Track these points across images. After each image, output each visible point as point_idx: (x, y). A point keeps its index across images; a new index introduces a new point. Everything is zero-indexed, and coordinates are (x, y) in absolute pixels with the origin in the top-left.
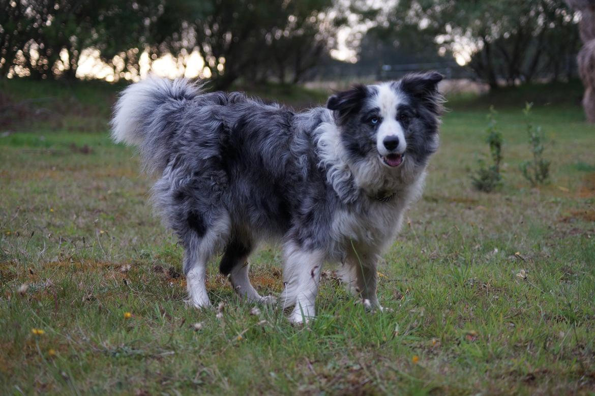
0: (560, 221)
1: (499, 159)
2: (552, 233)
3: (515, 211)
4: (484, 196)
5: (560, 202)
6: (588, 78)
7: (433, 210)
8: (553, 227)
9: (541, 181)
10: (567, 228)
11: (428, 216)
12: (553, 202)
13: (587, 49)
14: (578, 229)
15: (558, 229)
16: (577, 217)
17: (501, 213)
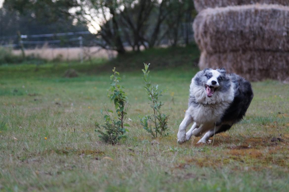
0: (176, 168)
1: (123, 114)
2: (169, 178)
3: (137, 160)
4: (110, 147)
5: (176, 151)
6: (202, 43)
7: (64, 162)
8: (170, 173)
9: (161, 133)
10: (181, 173)
11: (58, 167)
12: (171, 151)
13: (201, 17)
14: (191, 174)
15: (174, 175)
16: (191, 164)
17: (125, 162)
